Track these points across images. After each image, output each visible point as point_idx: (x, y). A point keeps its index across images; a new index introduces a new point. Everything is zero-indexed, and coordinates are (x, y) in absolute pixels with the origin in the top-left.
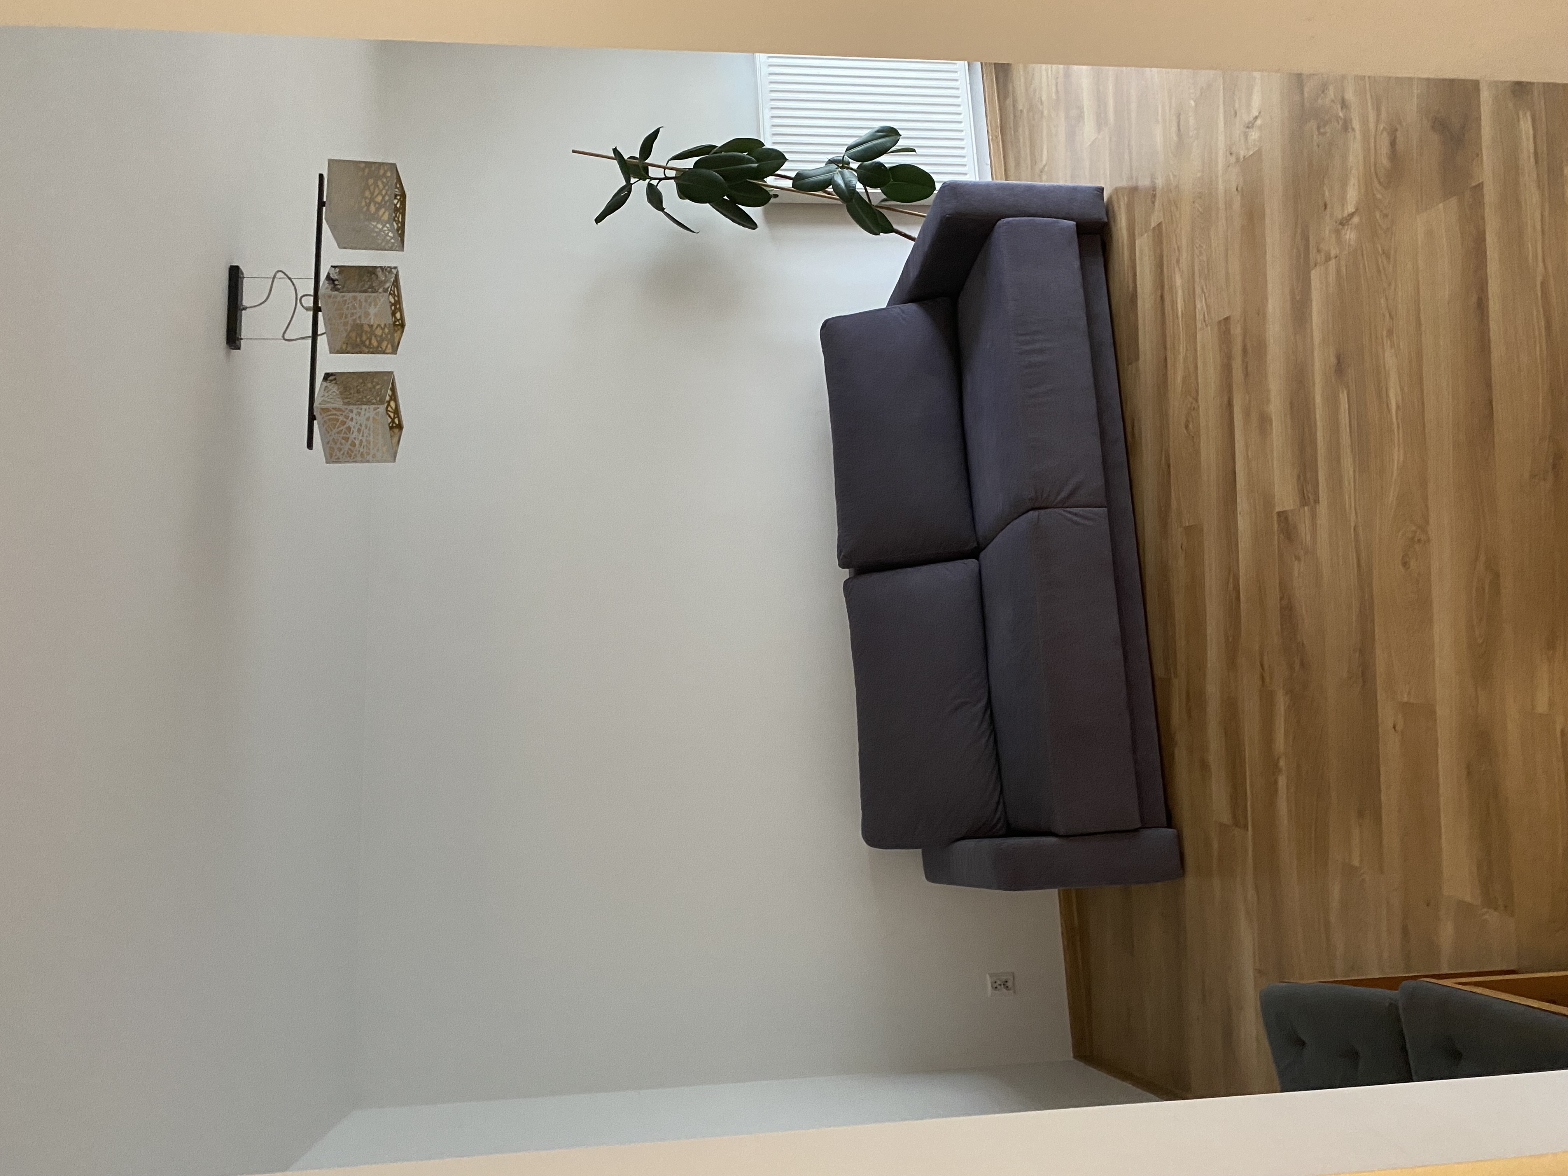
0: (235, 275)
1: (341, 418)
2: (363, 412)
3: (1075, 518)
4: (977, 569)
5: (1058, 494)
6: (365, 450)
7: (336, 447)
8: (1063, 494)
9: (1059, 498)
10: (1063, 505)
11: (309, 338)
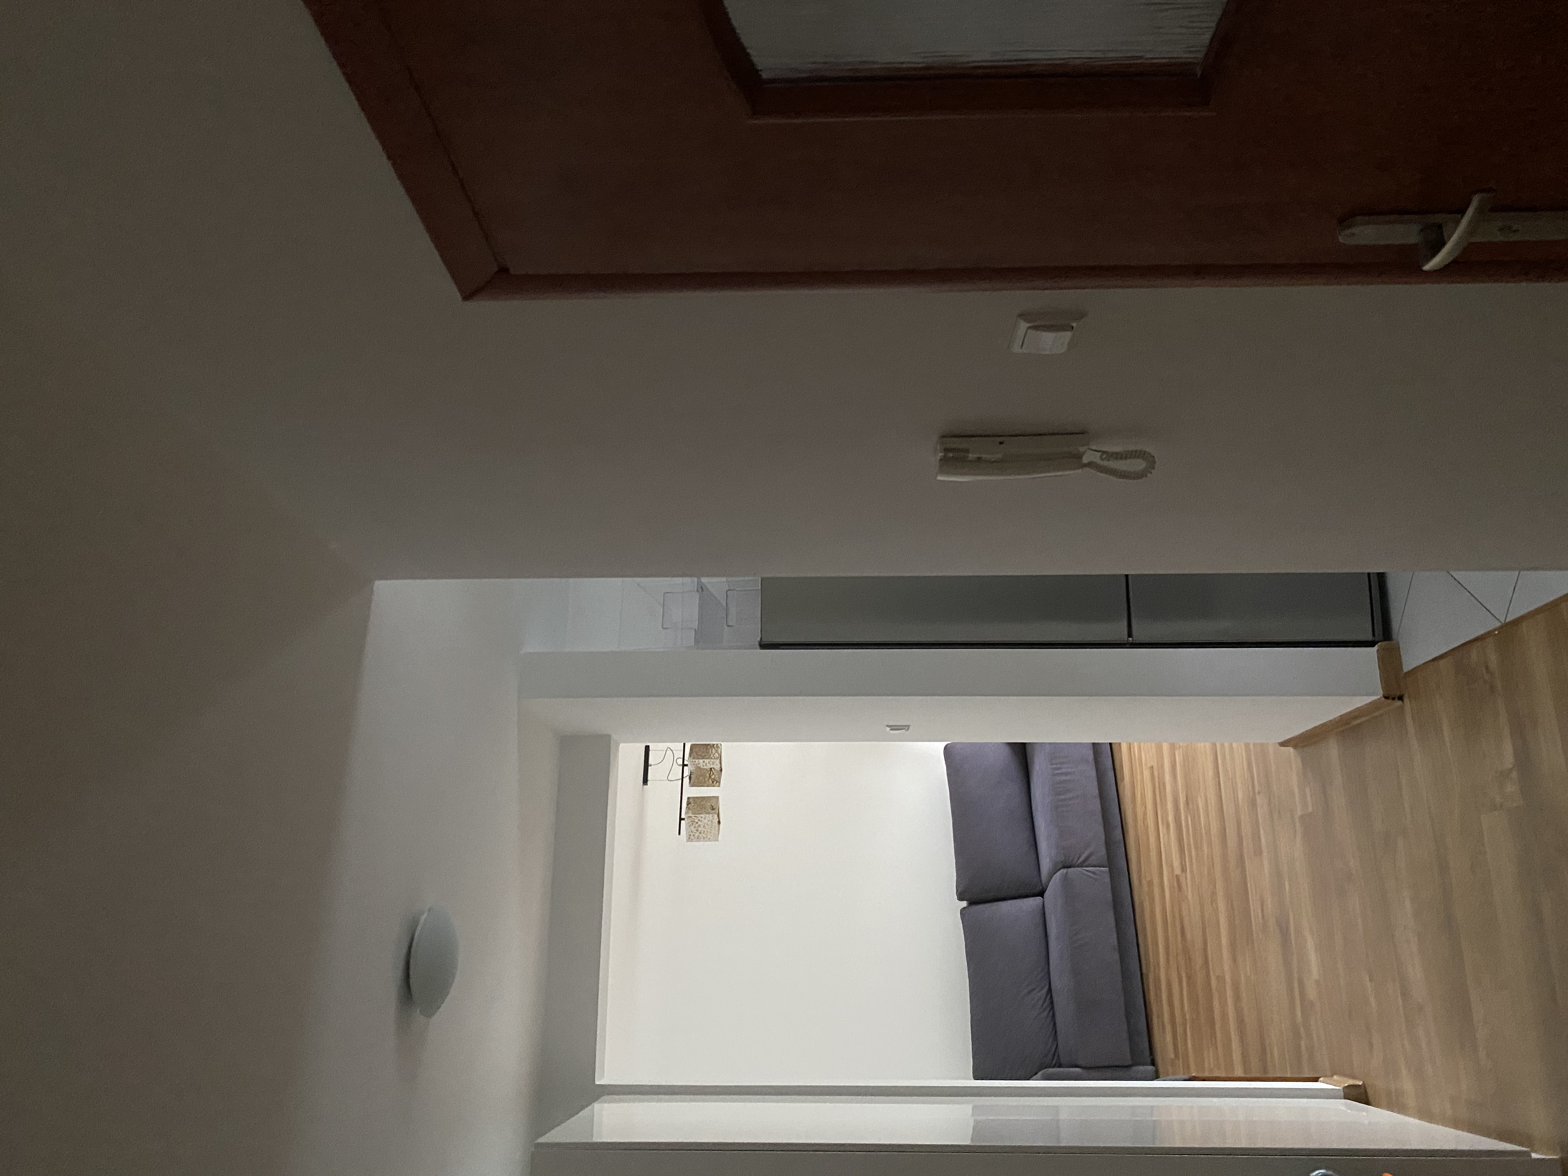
0: (647, 749)
1: (696, 821)
2: (707, 818)
3: (1088, 873)
4: (1041, 903)
5: (1079, 859)
6: (705, 836)
7: (692, 834)
8: (1081, 859)
9: (1079, 862)
10: (1081, 865)
11: (679, 779)
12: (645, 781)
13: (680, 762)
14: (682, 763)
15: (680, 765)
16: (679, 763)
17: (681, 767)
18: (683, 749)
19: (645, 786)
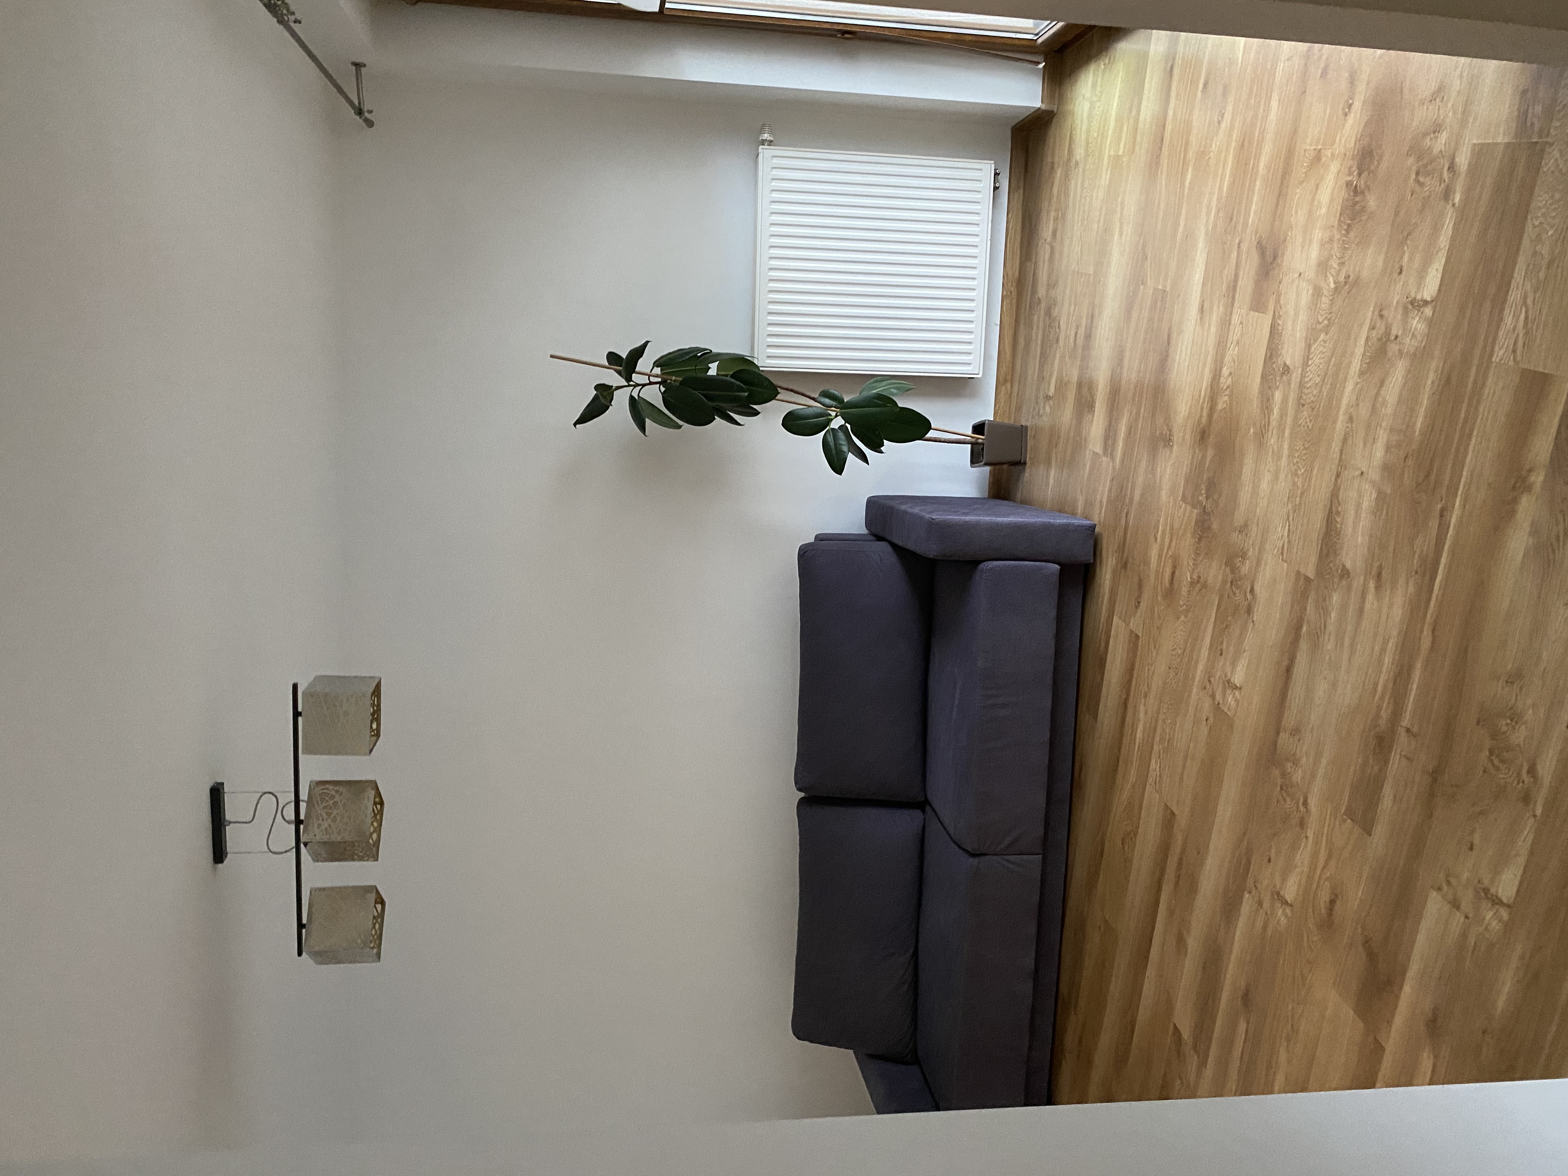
0: (216, 794)
3: (1011, 866)
5: (1000, 844)
9: (999, 848)
10: (1002, 853)
11: (292, 849)
12: (219, 854)
13: (290, 814)
14: (293, 818)
15: (289, 822)
16: (287, 819)
17: (293, 827)
18: (293, 790)
19: (220, 865)
